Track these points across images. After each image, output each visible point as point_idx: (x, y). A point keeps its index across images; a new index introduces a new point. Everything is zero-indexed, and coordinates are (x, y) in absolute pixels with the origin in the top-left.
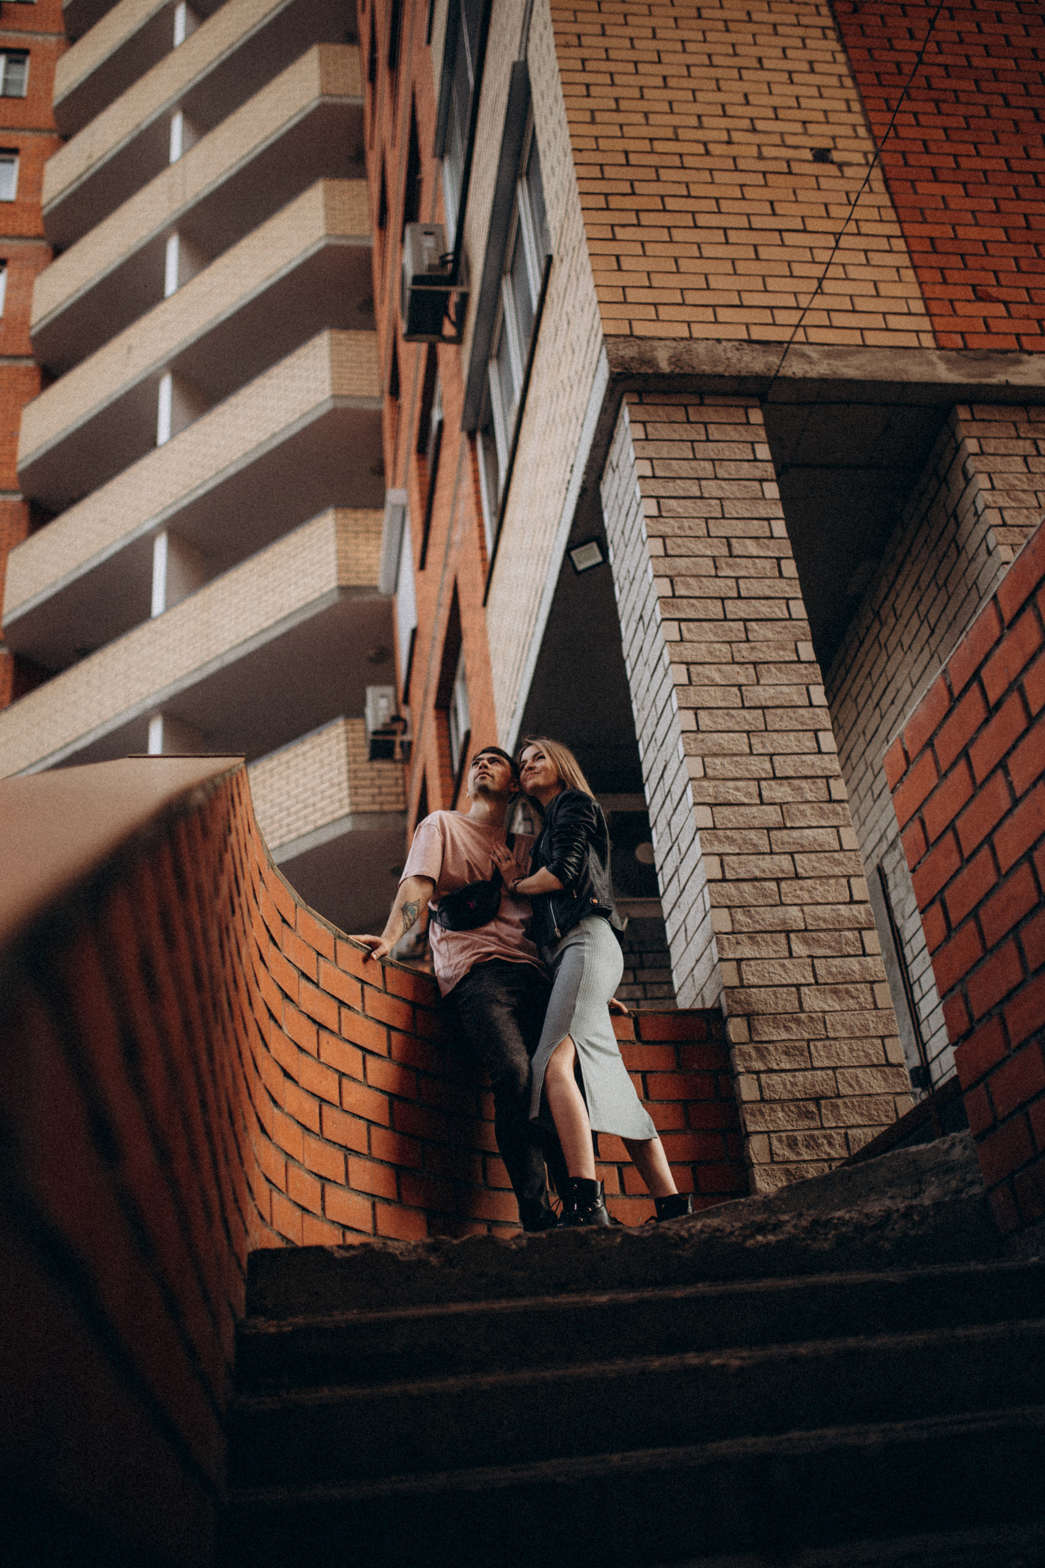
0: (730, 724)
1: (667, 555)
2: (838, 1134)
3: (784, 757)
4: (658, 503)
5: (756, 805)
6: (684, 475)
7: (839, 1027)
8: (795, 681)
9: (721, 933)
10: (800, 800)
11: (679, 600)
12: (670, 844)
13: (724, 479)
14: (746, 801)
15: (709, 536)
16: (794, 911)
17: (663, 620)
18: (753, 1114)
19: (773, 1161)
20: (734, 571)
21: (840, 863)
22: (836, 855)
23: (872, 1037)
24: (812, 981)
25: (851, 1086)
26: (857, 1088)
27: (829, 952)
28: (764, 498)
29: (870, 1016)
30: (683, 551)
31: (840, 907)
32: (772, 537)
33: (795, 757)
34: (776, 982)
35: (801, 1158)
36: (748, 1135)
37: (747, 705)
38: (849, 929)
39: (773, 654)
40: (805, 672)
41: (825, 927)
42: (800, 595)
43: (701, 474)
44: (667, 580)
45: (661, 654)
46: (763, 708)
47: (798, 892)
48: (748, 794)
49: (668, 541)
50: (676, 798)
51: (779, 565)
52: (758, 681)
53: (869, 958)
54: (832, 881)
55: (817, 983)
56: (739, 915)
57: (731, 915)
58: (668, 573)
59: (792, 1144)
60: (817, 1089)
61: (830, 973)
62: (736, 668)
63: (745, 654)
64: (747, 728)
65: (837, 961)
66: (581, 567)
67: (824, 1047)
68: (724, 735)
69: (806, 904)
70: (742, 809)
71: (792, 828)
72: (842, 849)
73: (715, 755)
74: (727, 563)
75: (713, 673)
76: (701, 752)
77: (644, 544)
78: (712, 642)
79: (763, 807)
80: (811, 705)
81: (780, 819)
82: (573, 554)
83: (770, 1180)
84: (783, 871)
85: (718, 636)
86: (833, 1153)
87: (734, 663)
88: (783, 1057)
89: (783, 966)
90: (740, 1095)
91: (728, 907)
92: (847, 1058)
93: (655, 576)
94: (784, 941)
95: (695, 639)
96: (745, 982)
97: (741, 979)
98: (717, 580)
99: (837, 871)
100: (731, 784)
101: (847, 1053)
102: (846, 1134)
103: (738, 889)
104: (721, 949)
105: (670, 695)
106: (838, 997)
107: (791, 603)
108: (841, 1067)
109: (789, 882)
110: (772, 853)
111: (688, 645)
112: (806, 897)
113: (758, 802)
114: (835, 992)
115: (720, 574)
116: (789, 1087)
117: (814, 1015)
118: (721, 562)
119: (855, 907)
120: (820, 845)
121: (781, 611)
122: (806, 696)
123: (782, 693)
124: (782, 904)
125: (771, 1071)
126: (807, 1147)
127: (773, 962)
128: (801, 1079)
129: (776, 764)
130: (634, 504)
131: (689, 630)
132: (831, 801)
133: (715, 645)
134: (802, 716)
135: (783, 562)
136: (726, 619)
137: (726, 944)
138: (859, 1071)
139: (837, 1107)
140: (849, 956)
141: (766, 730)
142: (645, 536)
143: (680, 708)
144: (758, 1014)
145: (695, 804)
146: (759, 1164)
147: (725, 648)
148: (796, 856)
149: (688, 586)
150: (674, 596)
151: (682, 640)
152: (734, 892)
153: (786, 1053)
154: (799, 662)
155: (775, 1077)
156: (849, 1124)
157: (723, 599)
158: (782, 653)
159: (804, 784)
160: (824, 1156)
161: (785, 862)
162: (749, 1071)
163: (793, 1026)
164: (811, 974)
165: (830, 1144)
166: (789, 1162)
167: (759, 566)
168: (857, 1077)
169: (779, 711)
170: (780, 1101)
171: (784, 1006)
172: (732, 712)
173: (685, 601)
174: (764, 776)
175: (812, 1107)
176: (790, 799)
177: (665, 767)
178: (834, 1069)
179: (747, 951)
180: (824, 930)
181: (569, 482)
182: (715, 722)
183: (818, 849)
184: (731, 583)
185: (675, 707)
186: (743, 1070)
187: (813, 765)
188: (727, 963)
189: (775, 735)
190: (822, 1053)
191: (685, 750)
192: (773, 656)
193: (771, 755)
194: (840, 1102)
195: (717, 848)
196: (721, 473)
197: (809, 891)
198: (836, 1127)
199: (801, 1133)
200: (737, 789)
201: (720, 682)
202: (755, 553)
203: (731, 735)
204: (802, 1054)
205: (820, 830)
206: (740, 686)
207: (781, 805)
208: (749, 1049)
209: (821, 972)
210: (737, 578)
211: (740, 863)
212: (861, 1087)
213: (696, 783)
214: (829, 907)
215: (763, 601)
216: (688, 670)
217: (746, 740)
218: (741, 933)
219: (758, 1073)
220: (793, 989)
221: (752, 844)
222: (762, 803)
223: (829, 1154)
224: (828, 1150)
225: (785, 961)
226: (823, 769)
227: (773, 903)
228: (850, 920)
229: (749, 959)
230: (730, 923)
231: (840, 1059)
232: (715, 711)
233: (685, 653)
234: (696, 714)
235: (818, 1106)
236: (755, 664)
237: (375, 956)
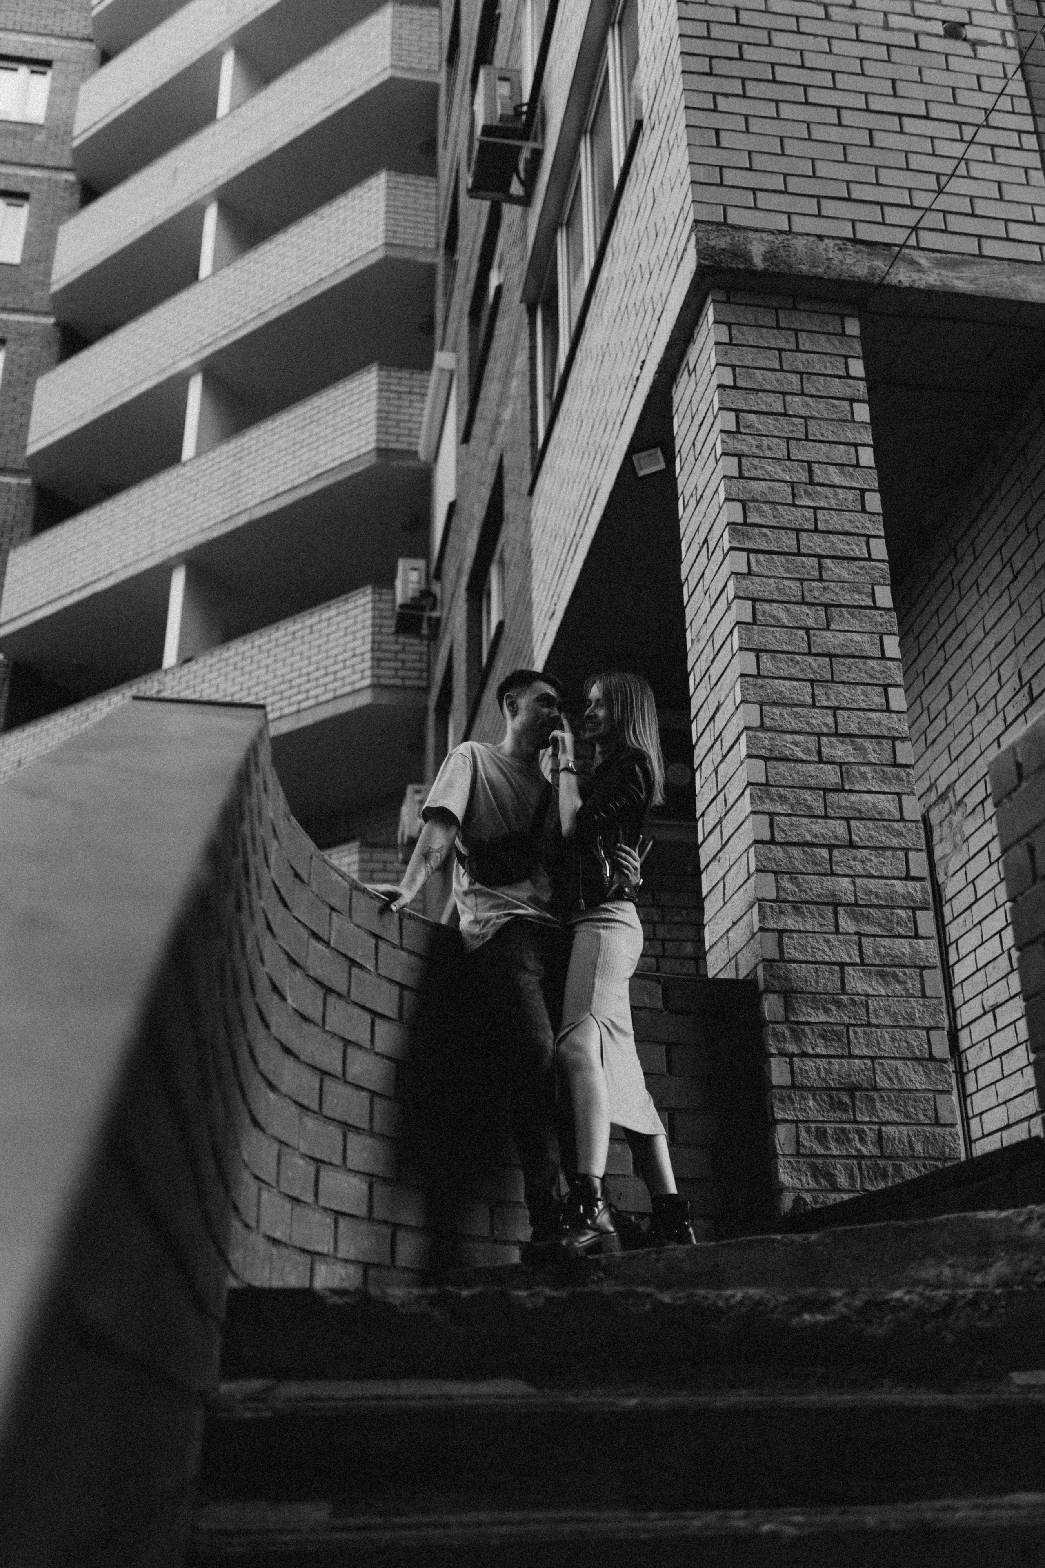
0: (793, 671)
1: (741, 477)
2: (871, 1130)
3: (849, 712)
4: (737, 417)
5: (813, 762)
6: (768, 387)
7: (882, 1013)
8: (869, 628)
9: (763, 900)
10: (861, 760)
11: (749, 529)
12: (715, 792)
13: (812, 396)
14: (804, 757)
15: (789, 459)
16: (845, 882)
17: (732, 549)
18: (781, 1101)
19: (798, 1153)
20: (813, 500)
21: (900, 835)
22: (895, 825)
23: (917, 1027)
24: (858, 960)
25: (890, 1079)
26: (895, 1081)
27: (877, 930)
28: (853, 421)
29: (916, 1005)
30: (759, 473)
31: (895, 882)
32: (858, 466)
33: (860, 713)
34: (819, 959)
35: (829, 1152)
36: (776, 1122)
37: (813, 651)
38: (901, 908)
39: (848, 597)
40: (880, 619)
41: (876, 903)
42: (882, 533)
43: (786, 388)
44: (739, 505)
45: (725, 586)
46: (831, 656)
47: (852, 863)
48: (807, 751)
49: (744, 461)
50: (727, 745)
51: (863, 497)
52: (828, 625)
53: (921, 941)
54: (889, 853)
55: (863, 963)
56: (786, 883)
57: (776, 881)
58: (741, 497)
59: (821, 1136)
60: (853, 1079)
61: (878, 953)
62: (804, 608)
63: (816, 594)
64: (812, 676)
65: (887, 942)
66: (641, 473)
67: (865, 1033)
68: (787, 683)
69: (859, 876)
70: (799, 766)
71: (851, 791)
72: (902, 819)
73: (775, 704)
74: (806, 491)
75: (778, 611)
76: (759, 699)
77: (717, 461)
78: (783, 578)
79: (821, 766)
80: (883, 657)
81: (839, 780)
82: (635, 458)
83: (794, 1174)
84: (836, 837)
85: (791, 573)
86: (864, 1150)
87: (804, 603)
88: (820, 1041)
89: (828, 941)
90: (769, 1078)
91: (775, 872)
92: (888, 1049)
93: (726, 499)
94: (831, 915)
95: (765, 573)
96: (786, 956)
97: (781, 952)
98: (794, 509)
99: (895, 842)
100: (788, 737)
101: (888, 1042)
102: (880, 1130)
103: (786, 852)
104: (763, 917)
105: (731, 632)
106: (884, 980)
107: (873, 541)
108: (881, 1058)
109: (842, 850)
110: (826, 817)
111: (757, 579)
112: (859, 868)
113: (817, 759)
114: (882, 975)
115: (797, 503)
116: (823, 1074)
117: (856, 998)
118: (801, 489)
119: (910, 884)
120: (879, 813)
121: (860, 550)
122: (878, 646)
123: (852, 640)
124: (833, 874)
125: (804, 1055)
126: (837, 1141)
127: (817, 936)
128: (837, 1067)
129: (840, 720)
130: (710, 414)
131: (758, 562)
132: (895, 765)
133: (787, 583)
134: (872, 668)
135: (867, 495)
136: (799, 554)
137: (768, 911)
138: (899, 1063)
139: (872, 1100)
140: (900, 936)
141: (832, 681)
142: (719, 452)
143: (741, 649)
144: (796, 992)
145: (749, 756)
146: (784, 1155)
147: (795, 586)
148: (852, 822)
149: (761, 513)
150: (745, 524)
151: (750, 573)
152: (781, 855)
153: (823, 1037)
154: (875, 608)
155: (810, 1064)
156: (884, 1119)
157: (798, 531)
158: (857, 596)
159: (867, 744)
160: (854, 1153)
161: (840, 828)
162: (782, 1053)
163: (833, 1008)
164: (857, 952)
165: (862, 1140)
166: (816, 1156)
167: (841, 497)
168: (897, 1069)
169: (848, 661)
170: (811, 1089)
171: (825, 986)
172: (798, 657)
173: (757, 530)
174: (825, 730)
175: (846, 1099)
176: (852, 760)
177: (718, 709)
178: (872, 1059)
179: (790, 922)
180: (876, 906)
181: (638, 379)
182: (777, 668)
183: (877, 816)
184: (809, 514)
185: (736, 647)
186: (774, 1051)
187: (880, 724)
188: (768, 934)
189: (841, 687)
190: (862, 1041)
191: (743, 695)
192: (847, 598)
193: (835, 709)
194: (876, 1095)
195: (768, 807)
196: (809, 388)
197: (862, 862)
198: (870, 1122)
199: (832, 1125)
200: (795, 744)
201: (787, 623)
202: (837, 483)
203: (795, 683)
204: (840, 1040)
205: (881, 796)
206: (807, 630)
207: (841, 765)
208: (783, 1029)
209: (868, 951)
210: (815, 509)
211: (792, 825)
212: (900, 1081)
213: (751, 733)
214: (883, 881)
215: (841, 537)
216: (753, 607)
217: (809, 690)
218: (786, 901)
219: (791, 1056)
220: (837, 968)
221: (805, 805)
222: (821, 761)
223: (859, 1151)
224: (859, 1146)
225: (831, 937)
226: (889, 729)
227: (823, 871)
228: (904, 898)
229: (792, 931)
230: (774, 889)
231: (880, 1049)
232: (779, 655)
233: (752, 587)
234: (758, 657)
235: (853, 1098)
236: (827, 606)
237: (394, 908)
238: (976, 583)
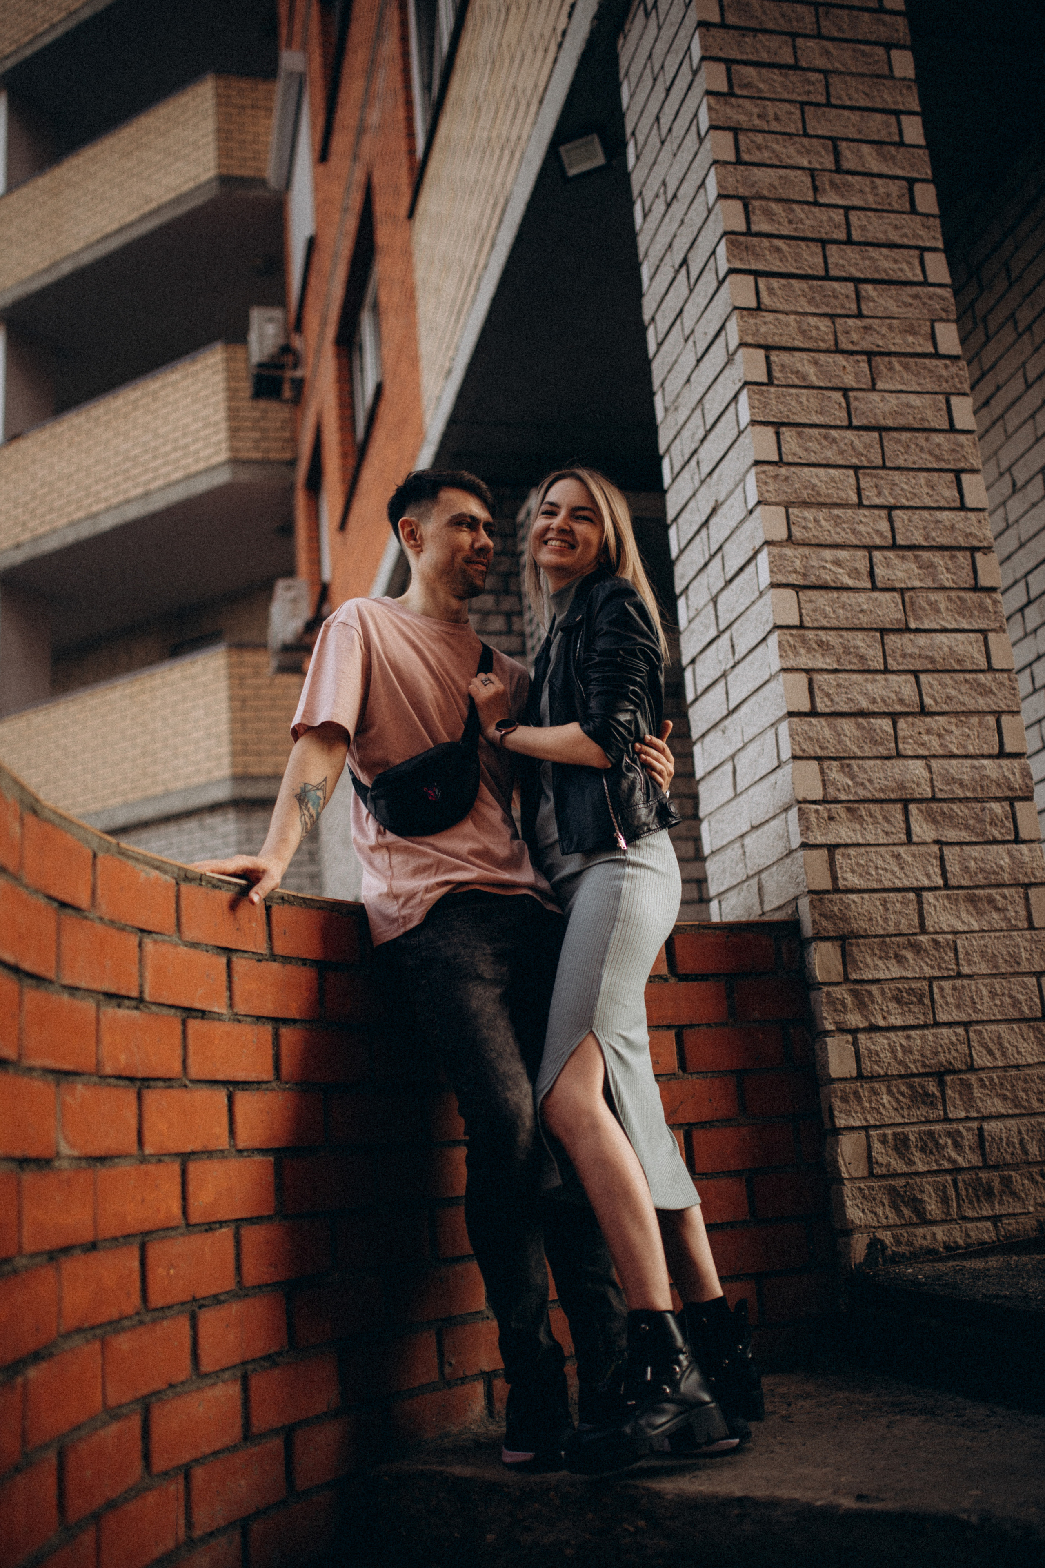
0: (829, 454)
1: (739, 162)
2: (969, 1129)
3: (909, 513)
4: (729, 71)
5: (864, 589)
6: (770, 25)
7: (977, 958)
8: (930, 387)
9: (806, 801)
10: (930, 584)
11: (755, 240)
12: (713, 633)
13: (833, 39)
14: (850, 583)
15: (806, 135)
16: (917, 768)
17: (731, 271)
18: (845, 1099)
19: (871, 1174)
20: (843, 196)
21: (986, 692)
22: (981, 677)
23: (1024, 974)
24: (940, 882)
25: (990, 1052)
26: (998, 1054)
27: (965, 836)
28: (892, 77)
29: (1021, 940)
30: (765, 156)
31: (985, 762)
32: (901, 144)
33: (926, 514)
34: (887, 884)
35: (913, 1169)
36: (837, 1131)
37: (855, 422)
38: (997, 799)
39: (897, 340)
40: (944, 373)
41: (962, 796)
42: (940, 245)
43: (796, 27)
44: (738, 205)
45: (723, 327)
46: (881, 429)
47: (926, 738)
48: (854, 573)
49: (742, 137)
50: (733, 566)
51: (911, 191)
52: (874, 384)
53: (1023, 847)
54: (975, 720)
55: (946, 886)
56: (835, 773)
57: (822, 772)
58: (741, 191)
59: (901, 1145)
60: (942, 1058)
61: (966, 870)
62: (840, 359)
63: (855, 337)
64: (855, 461)
65: (976, 852)
66: (572, 172)
67: (954, 988)
68: (821, 471)
69: (934, 756)
70: (845, 596)
71: (917, 630)
72: (990, 669)
73: (805, 504)
74: (831, 182)
75: (802, 363)
76: (783, 498)
77: (701, 140)
78: (805, 314)
79: (876, 594)
80: (952, 429)
81: (900, 615)
82: (562, 149)
83: (867, 1205)
84: (901, 701)
85: (817, 306)
86: (960, 1159)
87: (839, 351)
88: (893, 1005)
89: (898, 857)
90: (825, 1065)
91: (818, 759)
92: (987, 1008)
93: (720, 196)
94: (900, 817)
95: (780, 307)
96: (841, 884)
97: (834, 878)
98: (816, 210)
99: (982, 703)
100: (828, 554)
101: (986, 999)
102: (981, 1129)
103: (834, 729)
104: (806, 828)
105: (735, 398)
106: (975, 907)
107: (928, 256)
108: (978, 1022)
109: (910, 719)
110: (886, 671)
111: (770, 317)
112: (934, 743)
113: (868, 585)
114: (972, 900)
115: (821, 200)
116: (900, 1054)
117: (940, 938)
118: (824, 180)
119: (1005, 762)
120: (959, 661)
121: (912, 270)
122: (944, 413)
123: (908, 405)
124: (899, 755)
125: (873, 1028)
126: (923, 1150)
127: (882, 850)
128: (919, 1042)
129: (898, 524)
130: (685, 68)
131: (770, 291)
132: (976, 588)
133: (813, 321)
134: (939, 445)
135: (918, 187)
136: (827, 277)
137: (813, 819)
138: (1002, 1028)
139: (969, 1086)
140: (995, 842)
141: (884, 467)
142: (704, 126)
143: (753, 423)
144: (859, 937)
145: (774, 585)
146: (852, 1179)
147: (824, 325)
148: (923, 678)
149: (769, 215)
150: (749, 233)
151: (759, 308)
152: (828, 733)
153: (898, 1000)
154: (937, 355)
155: (881, 1041)
156: (985, 1113)
157: (824, 243)
158: (910, 339)
159: (937, 559)
160: (947, 1165)
161: (905, 686)
162: (842, 1029)
163: (909, 955)
164: (938, 871)
165: (957, 1146)
166: (895, 1175)
167: (881, 190)
168: (999, 1037)
169: (905, 436)
170: (886, 1078)
171: (897, 924)
172: (834, 433)
173: (766, 242)
174: (878, 541)
175: (933, 1088)
176: (917, 584)
177: (714, 510)
178: (966, 1025)
179: (844, 832)
180: (960, 800)
181: (564, 33)
182: (806, 450)
183: (957, 667)
184: (838, 216)
185: (745, 418)
186: (832, 1027)
187: (953, 528)
188: (815, 853)
189: (896, 476)
190: (950, 1000)
191: (761, 493)
192: (897, 342)
193: (890, 508)
194: (972, 1078)
195: (805, 660)
196: (828, 28)
197: (940, 736)
198: (967, 1119)
199: (915, 1129)
200: (838, 563)
201: (817, 383)
202: (875, 170)
203: (832, 471)
204: (921, 1002)
205: (960, 636)
206: (845, 391)
207: (902, 591)
208: (841, 992)
209: (953, 867)
210: (847, 209)
211: (839, 686)
212: (1004, 1054)
213: (775, 550)
214: (968, 762)
215: (885, 251)
216: (767, 358)
217: (853, 481)
218: (837, 801)
219: (854, 1032)
220: (912, 895)
221: (857, 655)
222: (874, 588)
223: (954, 1162)
224: (953, 1155)
225: (901, 850)
226: (967, 535)
227: (885, 753)
228: (998, 785)
229: (847, 846)
230: (819, 784)
231: (976, 1010)
232: (807, 430)
233: (763, 329)
234: (778, 434)
235: (942, 1084)
236: (870, 355)
237: (256, 898)
238: (1012, 317)
